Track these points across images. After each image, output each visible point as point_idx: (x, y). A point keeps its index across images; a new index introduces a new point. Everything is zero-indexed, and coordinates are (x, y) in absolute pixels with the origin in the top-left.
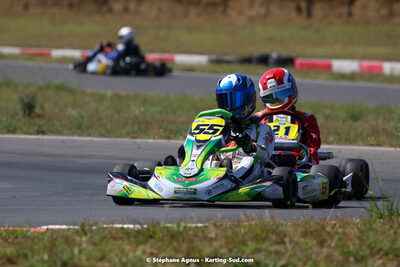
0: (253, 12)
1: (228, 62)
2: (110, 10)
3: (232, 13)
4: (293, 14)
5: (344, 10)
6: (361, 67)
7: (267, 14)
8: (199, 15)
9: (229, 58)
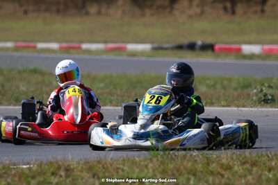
0: (191, 12)
1: (166, 49)
2: (87, 14)
3: (177, 13)
4: (222, 12)
5: (259, 8)
6: (263, 49)
7: (202, 12)
8: (152, 15)
9: (166, 46)
